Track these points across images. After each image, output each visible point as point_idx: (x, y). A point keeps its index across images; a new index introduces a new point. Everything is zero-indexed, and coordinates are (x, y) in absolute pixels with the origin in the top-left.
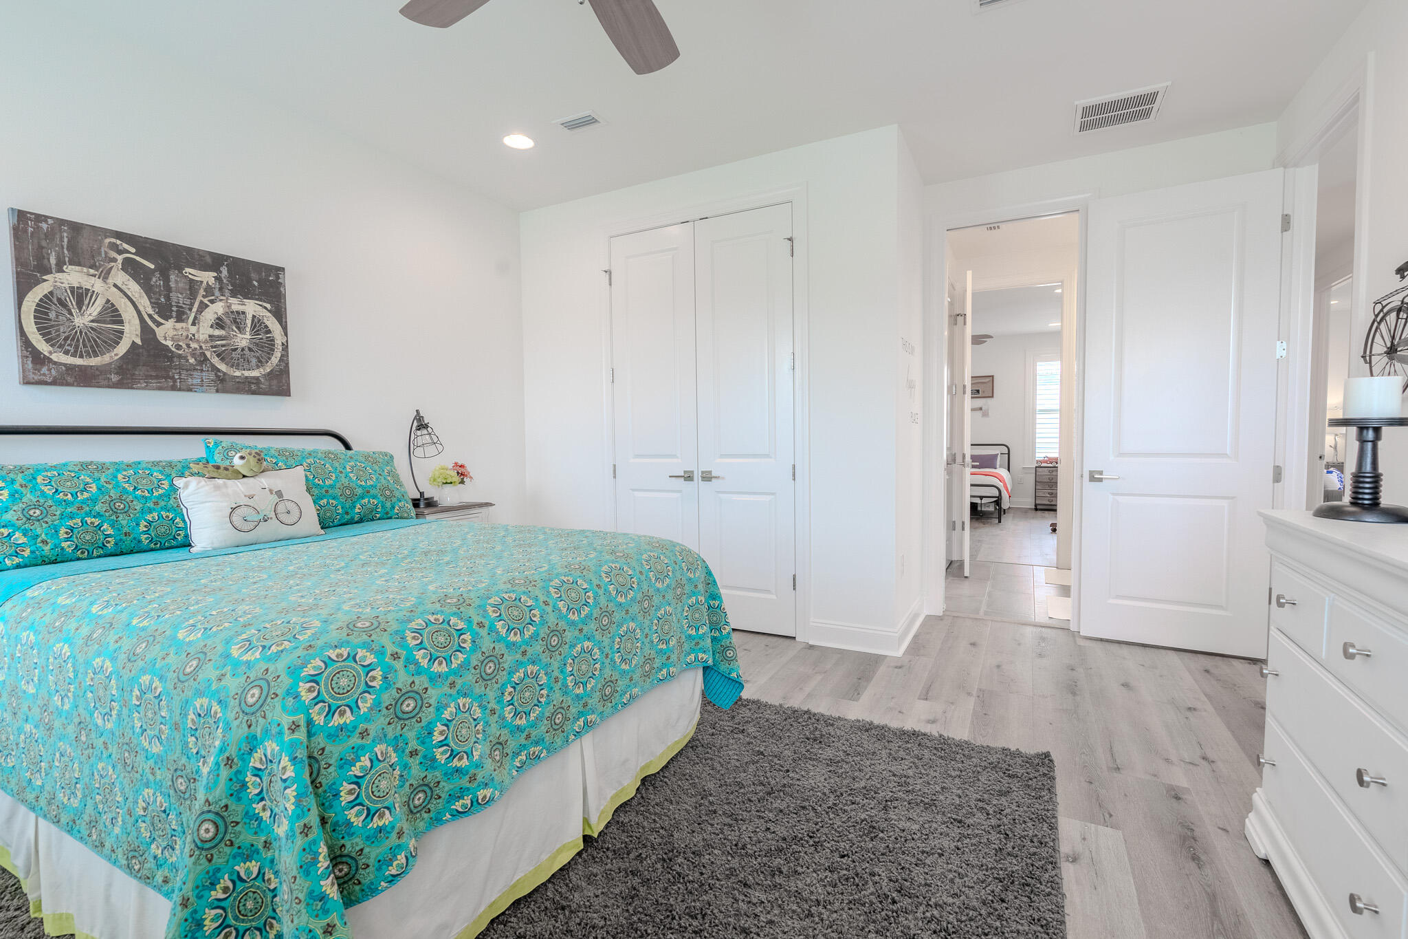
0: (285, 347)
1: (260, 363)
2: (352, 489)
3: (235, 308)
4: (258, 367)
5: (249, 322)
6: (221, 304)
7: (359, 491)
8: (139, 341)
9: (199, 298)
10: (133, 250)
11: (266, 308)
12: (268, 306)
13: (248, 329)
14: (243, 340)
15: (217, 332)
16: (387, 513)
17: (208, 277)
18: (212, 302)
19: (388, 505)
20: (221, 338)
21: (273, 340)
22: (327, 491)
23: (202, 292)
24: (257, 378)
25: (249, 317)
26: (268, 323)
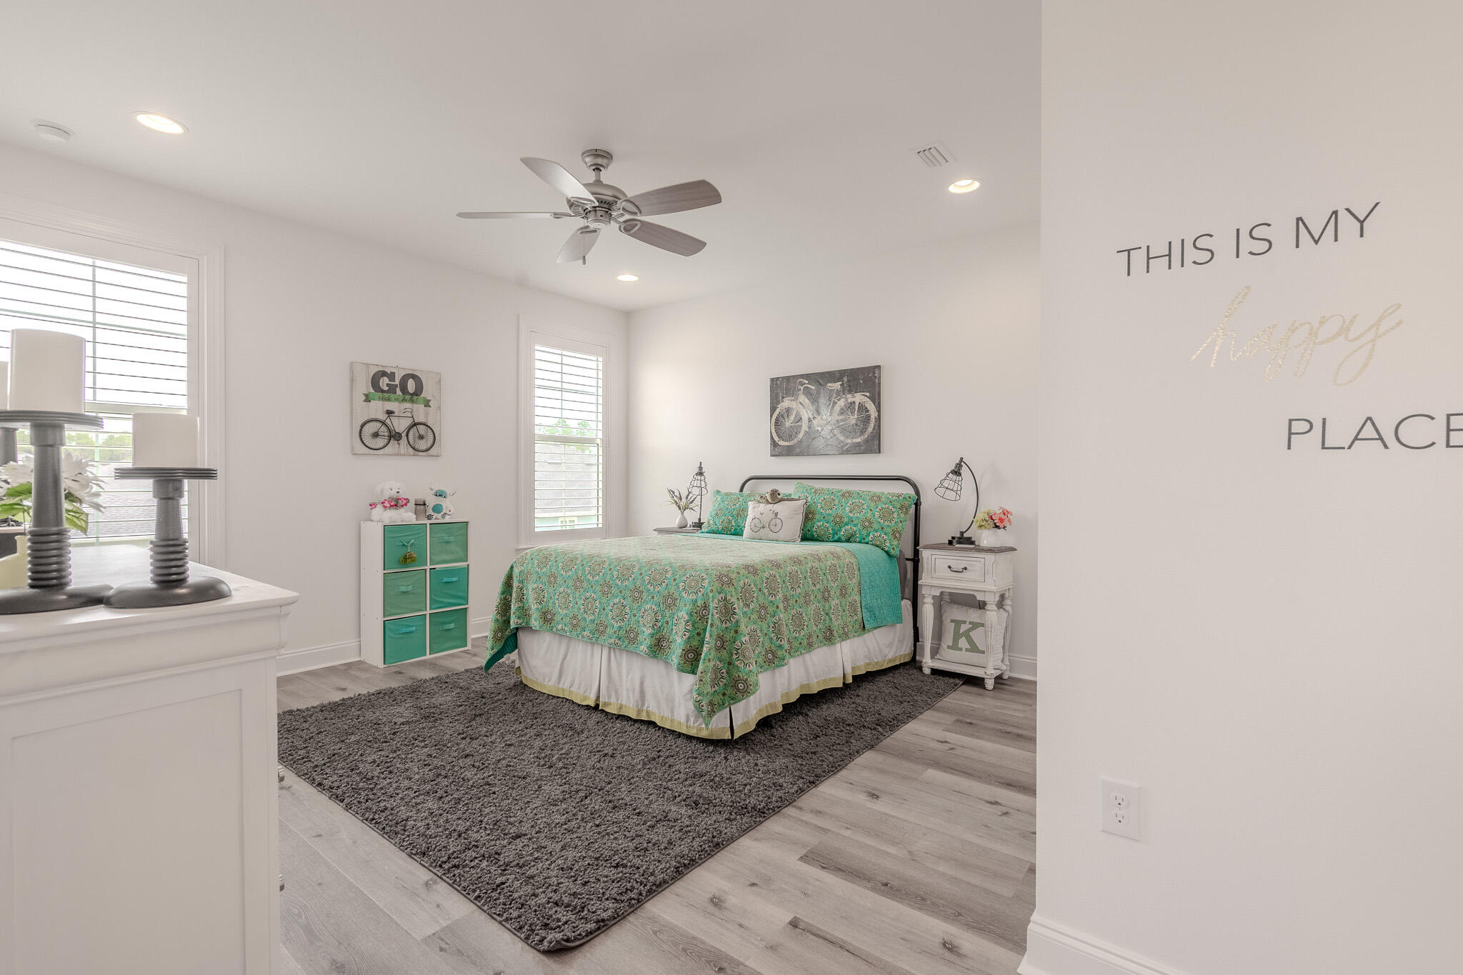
0: (879, 419)
1: (862, 432)
2: (841, 517)
3: (850, 400)
4: (860, 435)
5: (857, 407)
6: (843, 400)
7: (846, 520)
8: (807, 430)
9: (833, 399)
10: (807, 382)
11: (866, 396)
12: (868, 394)
13: (856, 412)
14: (853, 419)
15: (841, 418)
16: (864, 539)
17: (837, 385)
18: (839, 400)
19: (864, 532)
20: (842, 420)
21: (870, 417)
22: (824, 517)
23: (834, 396)
24: (859, 443)
25: (857, 404)
26: (867, 406)
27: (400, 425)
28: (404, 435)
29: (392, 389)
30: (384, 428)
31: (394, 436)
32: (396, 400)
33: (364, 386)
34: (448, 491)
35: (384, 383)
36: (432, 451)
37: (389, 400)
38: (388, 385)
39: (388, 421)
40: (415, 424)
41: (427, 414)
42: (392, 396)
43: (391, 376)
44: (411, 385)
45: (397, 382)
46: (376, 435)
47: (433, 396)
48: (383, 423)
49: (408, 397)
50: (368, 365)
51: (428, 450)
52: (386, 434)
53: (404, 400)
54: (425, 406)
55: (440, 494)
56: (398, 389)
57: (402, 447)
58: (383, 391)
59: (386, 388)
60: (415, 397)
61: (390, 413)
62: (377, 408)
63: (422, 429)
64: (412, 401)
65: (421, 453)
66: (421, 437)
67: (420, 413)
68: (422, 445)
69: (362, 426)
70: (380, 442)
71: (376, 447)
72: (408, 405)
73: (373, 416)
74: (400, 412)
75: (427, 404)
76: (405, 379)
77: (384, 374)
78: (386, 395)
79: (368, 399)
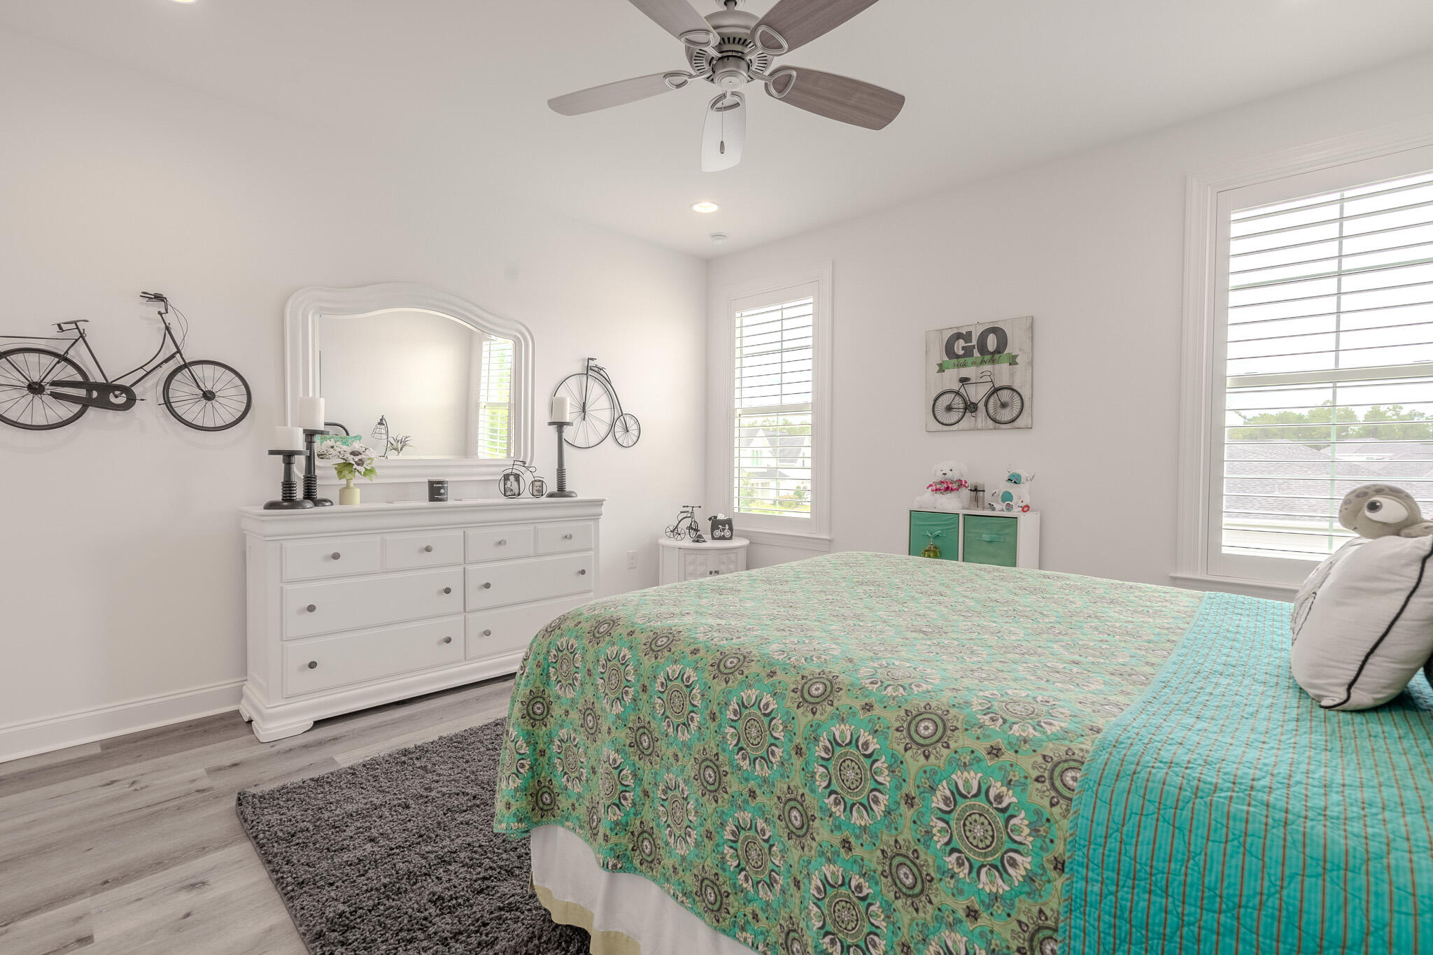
27: (976, 393)
28: (981, 406)
29: (968, 352)
30: (958, 399)
31: (970, 407)
32: (974, 363)
33: (938, 355)
34: (1024, 474)
35: (959, 346)
36: (1019, 423)
37: (965, 365)
38: (963, 348)
39: (962, 391)
40: (996, 390)
41: (1012, 375)
42: (969, 360)
43: (967, 337)
44: (992, 342)
45: (974, 342)
46: (949, 408)
47: (1020, 350)
48: (958, 393)
49: (988, 357)
50: (941, 331)
51: (1013, 421)
52: (962, 406)
53: (983, 362)
54: (1010, 364)
55: (1014, 480)
56: (975, 351)
57: (979, 420)
58: (958, 357)
59: (961, 352)
60: (997, 356)
61: (964, 381)
62: (951, 379)
63: (1005, 396)
64: (993, 361)
65: (1003, 426)
66: (1004, 405)
67: (1002, 373)
68: (1006, 415)
69: (935, 401)
70: (954, 416)
71: (950, 422)
72: (987, 367)
73: (946, 388)
74: (977, 377)
75: (1013, 361)
76: (983, 337)
77: (958, 336)
78: (962, 360)
79: (941, 369)
